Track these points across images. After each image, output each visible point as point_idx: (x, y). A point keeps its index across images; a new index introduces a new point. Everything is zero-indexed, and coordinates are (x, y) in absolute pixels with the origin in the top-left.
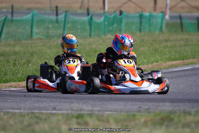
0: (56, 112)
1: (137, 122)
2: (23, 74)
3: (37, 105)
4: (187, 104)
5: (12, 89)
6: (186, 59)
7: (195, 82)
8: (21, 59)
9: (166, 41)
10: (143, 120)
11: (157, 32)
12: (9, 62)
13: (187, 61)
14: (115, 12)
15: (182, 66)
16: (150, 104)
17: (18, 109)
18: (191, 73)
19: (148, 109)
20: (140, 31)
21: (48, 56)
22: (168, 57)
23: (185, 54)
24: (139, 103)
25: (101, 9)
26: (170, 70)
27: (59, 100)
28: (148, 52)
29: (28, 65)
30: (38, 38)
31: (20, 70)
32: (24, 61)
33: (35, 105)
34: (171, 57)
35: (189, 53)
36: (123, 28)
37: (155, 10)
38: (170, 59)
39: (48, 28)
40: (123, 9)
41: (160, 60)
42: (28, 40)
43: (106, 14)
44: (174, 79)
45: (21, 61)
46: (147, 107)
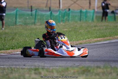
0: (25, 67)
1: (69, 72)
2: (9, 46)
3: (15, 63)
4: (102, 63)
5: (2, 54)
6: (106, 37)
7: (110, 50)
8: (9, 37)
9: (95, 26)
10: (72, 71)
11: (90, 21)
12: (2, 39)
13: (106, 38)
14: (65, 9)
15: (103, 41)
16: (80, 62)
17: (3, 65)
18: (108, 45)
19: (79, 66)
20: (80, 20)
21: (25, 35)
22: (95, 36)
23: (105, 34)
24: (74, 62)
25: (58, 8)
26: (96, 43)
27: (28, 60)
28: (84, 33)
29: (13, 40)
30: (20, 25)
31: (7, 43)
32: (10, 38)
33: (13, 63)
34: (97, 36)
35: (108, 34)
36: (70, 19)
37: (90, 8)
38: (96, 37)
39: (26, 19)
40: (70, 8)
41: (91, 37)
42: (14, 25)
43: (60, 11)
44: (98, 49)
45: (8, 38)
46: (78, 65)
